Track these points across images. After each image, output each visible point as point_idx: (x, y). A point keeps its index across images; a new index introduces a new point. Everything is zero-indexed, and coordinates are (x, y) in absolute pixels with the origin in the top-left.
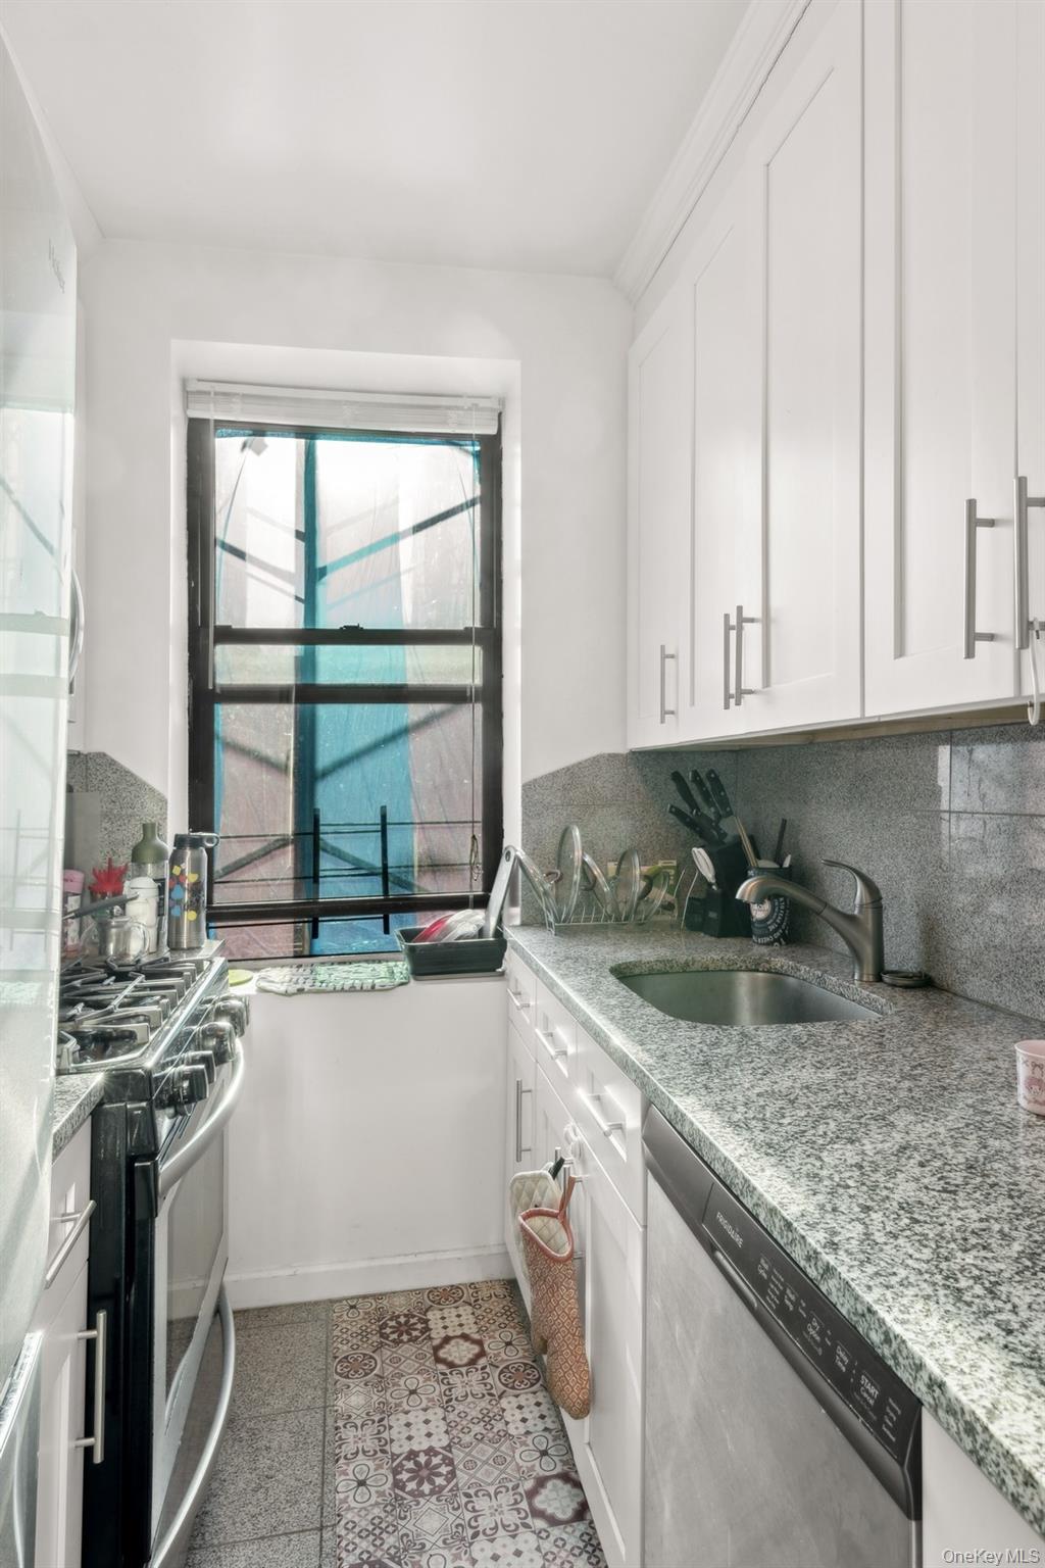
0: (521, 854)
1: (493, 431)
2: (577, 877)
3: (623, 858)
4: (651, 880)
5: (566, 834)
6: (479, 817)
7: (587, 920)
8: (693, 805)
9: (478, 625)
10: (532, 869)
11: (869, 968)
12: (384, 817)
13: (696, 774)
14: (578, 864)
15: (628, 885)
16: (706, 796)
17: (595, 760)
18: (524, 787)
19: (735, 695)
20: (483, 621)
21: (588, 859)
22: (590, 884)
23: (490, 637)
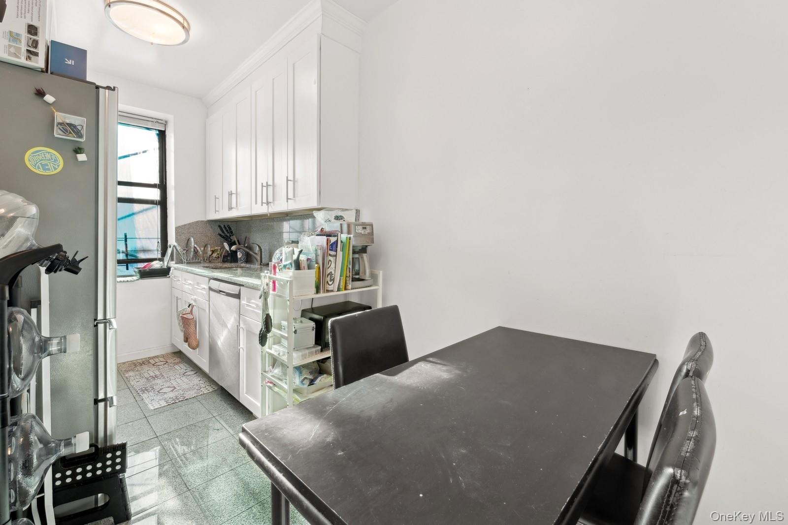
0: (175, 244)
1: (164, 130)
2: (192, 250)
3: (206, 246)
4: (213, 252)
5: (189, 240)
6: (159, 237)
7: (196, 260)
8: (223, 232)
9: (158, 183)
10: (178, 248)
11: (259, 262)
12: (126, 236)
13: (224, 226)
14: (193, 246)
15: (207, 253)
16: (227, 231)
17: (197, 222)
18: (176, 228)
19: (230, 208)
20: (160, 182)
21: (195, 246)
22: (196, 252)
23: (162, 186)
